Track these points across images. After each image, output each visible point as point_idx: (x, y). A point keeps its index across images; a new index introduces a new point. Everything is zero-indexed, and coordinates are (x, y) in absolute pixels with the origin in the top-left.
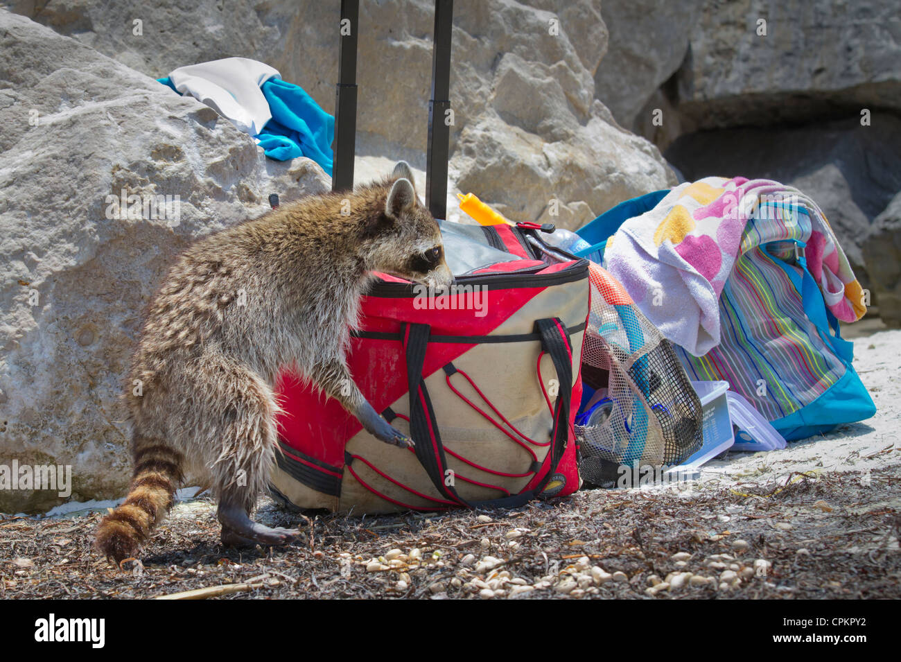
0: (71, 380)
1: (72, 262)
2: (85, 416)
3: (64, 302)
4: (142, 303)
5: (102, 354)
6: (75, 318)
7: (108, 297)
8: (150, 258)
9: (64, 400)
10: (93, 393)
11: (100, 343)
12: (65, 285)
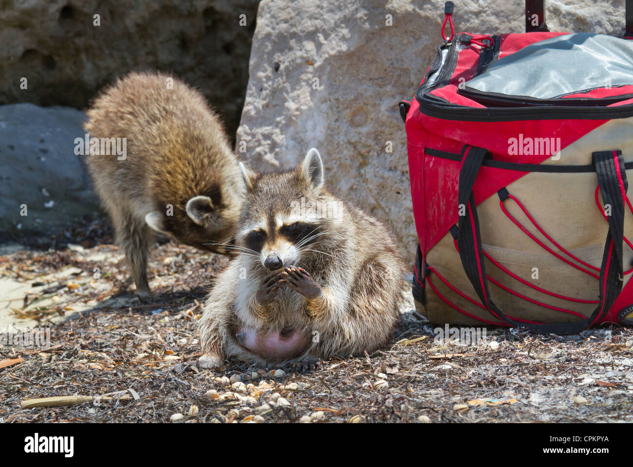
0: (340, 158)
1: (344, 48)
2: (353, 193)
3: (338, 84)
4: (412, 89)
5: (373, 136)
6: (346, 100)
7: (379, 81)
8: (420, 47)
9: (333, 176)
10: (362, 171)
11: (371, 125)
12: (339, 68)
